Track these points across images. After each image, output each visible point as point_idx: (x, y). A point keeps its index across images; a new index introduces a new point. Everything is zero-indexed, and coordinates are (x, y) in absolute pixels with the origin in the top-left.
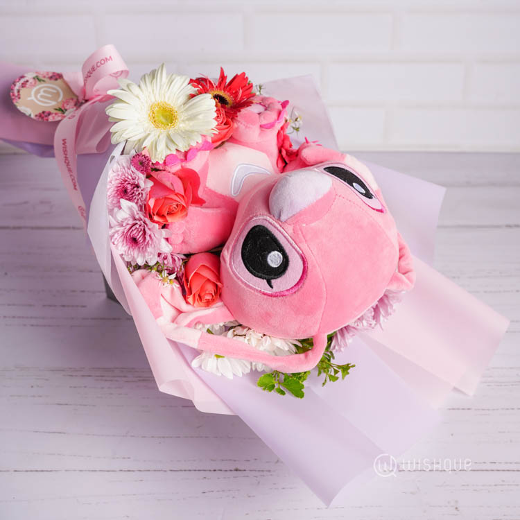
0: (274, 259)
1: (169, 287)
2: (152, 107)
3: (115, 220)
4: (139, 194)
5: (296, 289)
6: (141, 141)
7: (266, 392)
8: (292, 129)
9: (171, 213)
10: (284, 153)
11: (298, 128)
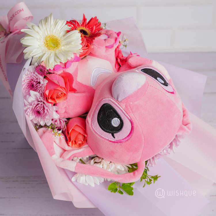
0: (115, 122)
1: (59, 137)
2: (46, 38)
3: (27, 102)
4: (40, 87)
5: (128, 138)
6: (41, 57)
7: (113, 193)
8: (123, 46)
9: (58, 97)
10: (119, 60)
11: (126, 45)
